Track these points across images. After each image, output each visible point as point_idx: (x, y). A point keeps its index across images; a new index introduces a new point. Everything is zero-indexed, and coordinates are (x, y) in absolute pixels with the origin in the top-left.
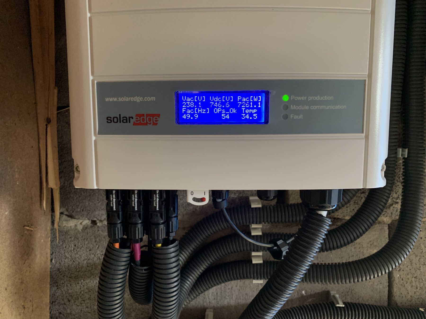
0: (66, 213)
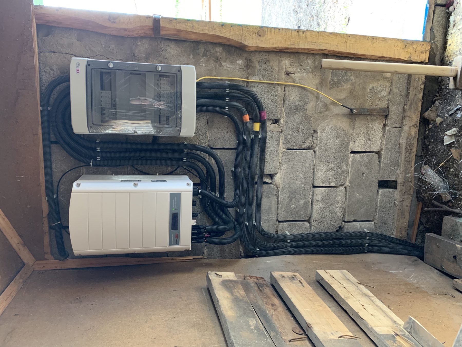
0: (202, 254)
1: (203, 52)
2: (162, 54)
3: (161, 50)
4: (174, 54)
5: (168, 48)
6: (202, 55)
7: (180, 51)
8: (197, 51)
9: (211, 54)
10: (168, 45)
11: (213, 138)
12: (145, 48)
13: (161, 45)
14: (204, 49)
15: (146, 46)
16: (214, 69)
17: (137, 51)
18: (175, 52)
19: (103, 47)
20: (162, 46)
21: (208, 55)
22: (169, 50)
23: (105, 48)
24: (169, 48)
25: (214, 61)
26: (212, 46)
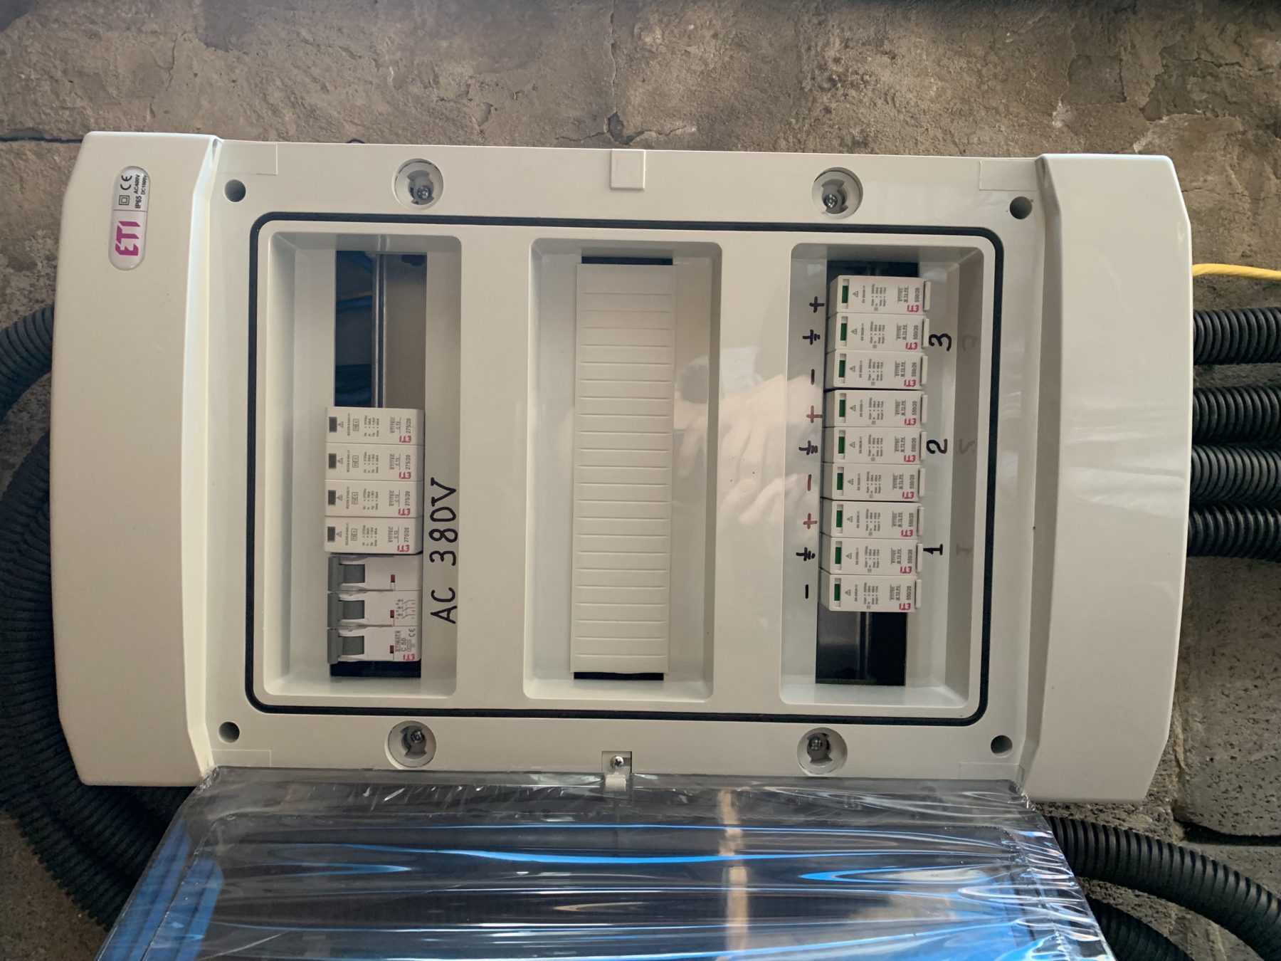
1: (1157, 78)
2: (828, 110)
3: (821, 79)
4: (924, 106)
5: (877, 65)
6: (1143, 101)
7: (969, 79)
8: (1109, 75)
9: (1223, 85)
10: (878, 44)
11: (1222, 755)
12: (698, 68)
13: (827, 44)
14: (1165, 51)
15: (707, 50)
16: (1246, 205)
17: (637, 95)
18: (934, 85)
19: (390, 80)
20: (831, 53)
21: (1197, 96)
22: (886, 77)
23: (401, 84)
24: (886, 59)
25: (1246, 146)
26: (1231, 29)
